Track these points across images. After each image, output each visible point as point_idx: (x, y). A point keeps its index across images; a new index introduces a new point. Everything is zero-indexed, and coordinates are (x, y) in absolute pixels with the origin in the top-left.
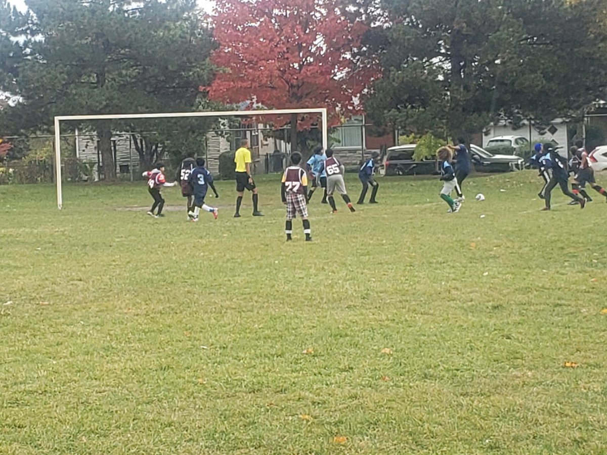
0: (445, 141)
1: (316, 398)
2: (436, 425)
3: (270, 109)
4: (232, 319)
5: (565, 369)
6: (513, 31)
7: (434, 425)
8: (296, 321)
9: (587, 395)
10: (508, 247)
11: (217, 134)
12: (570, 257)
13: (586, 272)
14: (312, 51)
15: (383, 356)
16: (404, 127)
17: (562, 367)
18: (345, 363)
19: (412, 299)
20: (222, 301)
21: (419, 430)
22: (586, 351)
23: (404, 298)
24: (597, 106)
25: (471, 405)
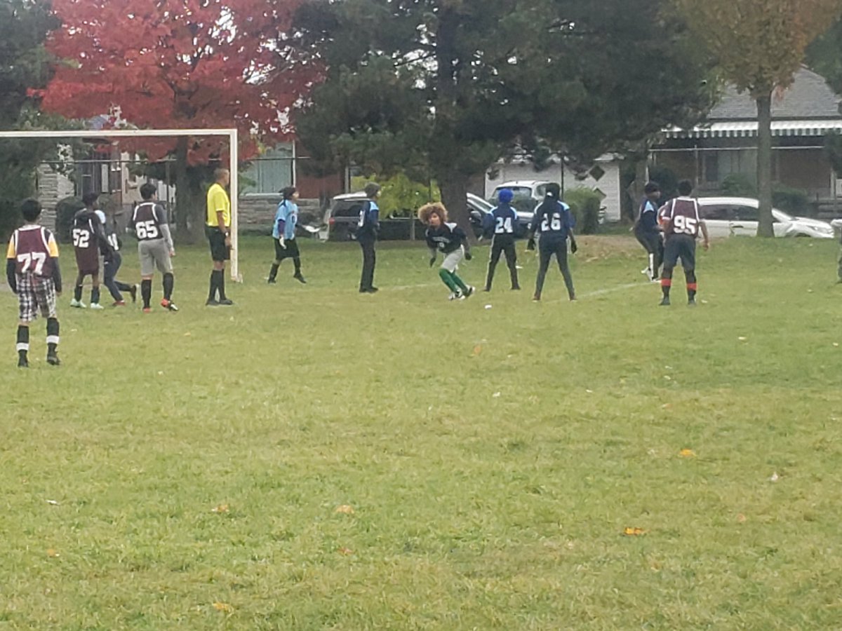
0: (426, 186)
1: (239, 578)
2: (428, 619)
3: (142, 129)
4: (95, 460)
5: (625, 539)
6: (537, 12)
7: (425, 620)
8: (199, 463)
9: (659, 575)
10: (531, 355)
11: (54, 168)
12: (628, 371)
13: (653, 393)
14: (214, 35)
15: (340, 517)
16: (360, 163)
17: (620, 535)
18: (280, 526)
19: (382, 431)
20: (76, 432)
21: (402, 627)
22: (657, 512)
23: (369, 430)
24: (668, 136)
25: (481, 590)
